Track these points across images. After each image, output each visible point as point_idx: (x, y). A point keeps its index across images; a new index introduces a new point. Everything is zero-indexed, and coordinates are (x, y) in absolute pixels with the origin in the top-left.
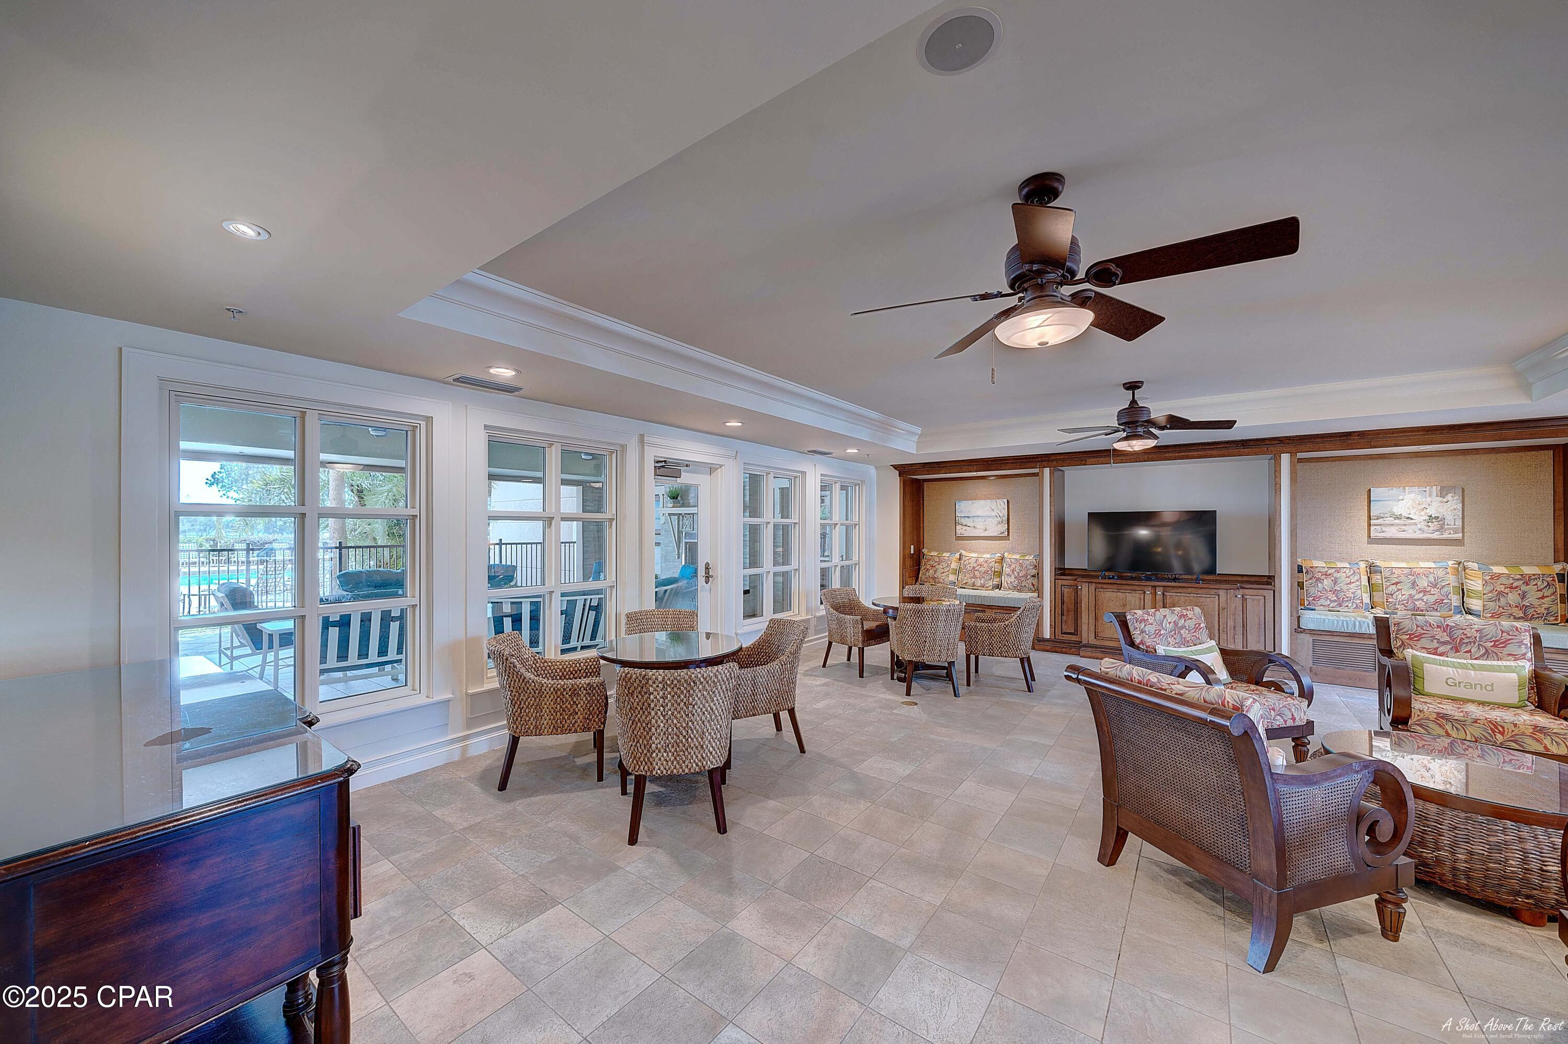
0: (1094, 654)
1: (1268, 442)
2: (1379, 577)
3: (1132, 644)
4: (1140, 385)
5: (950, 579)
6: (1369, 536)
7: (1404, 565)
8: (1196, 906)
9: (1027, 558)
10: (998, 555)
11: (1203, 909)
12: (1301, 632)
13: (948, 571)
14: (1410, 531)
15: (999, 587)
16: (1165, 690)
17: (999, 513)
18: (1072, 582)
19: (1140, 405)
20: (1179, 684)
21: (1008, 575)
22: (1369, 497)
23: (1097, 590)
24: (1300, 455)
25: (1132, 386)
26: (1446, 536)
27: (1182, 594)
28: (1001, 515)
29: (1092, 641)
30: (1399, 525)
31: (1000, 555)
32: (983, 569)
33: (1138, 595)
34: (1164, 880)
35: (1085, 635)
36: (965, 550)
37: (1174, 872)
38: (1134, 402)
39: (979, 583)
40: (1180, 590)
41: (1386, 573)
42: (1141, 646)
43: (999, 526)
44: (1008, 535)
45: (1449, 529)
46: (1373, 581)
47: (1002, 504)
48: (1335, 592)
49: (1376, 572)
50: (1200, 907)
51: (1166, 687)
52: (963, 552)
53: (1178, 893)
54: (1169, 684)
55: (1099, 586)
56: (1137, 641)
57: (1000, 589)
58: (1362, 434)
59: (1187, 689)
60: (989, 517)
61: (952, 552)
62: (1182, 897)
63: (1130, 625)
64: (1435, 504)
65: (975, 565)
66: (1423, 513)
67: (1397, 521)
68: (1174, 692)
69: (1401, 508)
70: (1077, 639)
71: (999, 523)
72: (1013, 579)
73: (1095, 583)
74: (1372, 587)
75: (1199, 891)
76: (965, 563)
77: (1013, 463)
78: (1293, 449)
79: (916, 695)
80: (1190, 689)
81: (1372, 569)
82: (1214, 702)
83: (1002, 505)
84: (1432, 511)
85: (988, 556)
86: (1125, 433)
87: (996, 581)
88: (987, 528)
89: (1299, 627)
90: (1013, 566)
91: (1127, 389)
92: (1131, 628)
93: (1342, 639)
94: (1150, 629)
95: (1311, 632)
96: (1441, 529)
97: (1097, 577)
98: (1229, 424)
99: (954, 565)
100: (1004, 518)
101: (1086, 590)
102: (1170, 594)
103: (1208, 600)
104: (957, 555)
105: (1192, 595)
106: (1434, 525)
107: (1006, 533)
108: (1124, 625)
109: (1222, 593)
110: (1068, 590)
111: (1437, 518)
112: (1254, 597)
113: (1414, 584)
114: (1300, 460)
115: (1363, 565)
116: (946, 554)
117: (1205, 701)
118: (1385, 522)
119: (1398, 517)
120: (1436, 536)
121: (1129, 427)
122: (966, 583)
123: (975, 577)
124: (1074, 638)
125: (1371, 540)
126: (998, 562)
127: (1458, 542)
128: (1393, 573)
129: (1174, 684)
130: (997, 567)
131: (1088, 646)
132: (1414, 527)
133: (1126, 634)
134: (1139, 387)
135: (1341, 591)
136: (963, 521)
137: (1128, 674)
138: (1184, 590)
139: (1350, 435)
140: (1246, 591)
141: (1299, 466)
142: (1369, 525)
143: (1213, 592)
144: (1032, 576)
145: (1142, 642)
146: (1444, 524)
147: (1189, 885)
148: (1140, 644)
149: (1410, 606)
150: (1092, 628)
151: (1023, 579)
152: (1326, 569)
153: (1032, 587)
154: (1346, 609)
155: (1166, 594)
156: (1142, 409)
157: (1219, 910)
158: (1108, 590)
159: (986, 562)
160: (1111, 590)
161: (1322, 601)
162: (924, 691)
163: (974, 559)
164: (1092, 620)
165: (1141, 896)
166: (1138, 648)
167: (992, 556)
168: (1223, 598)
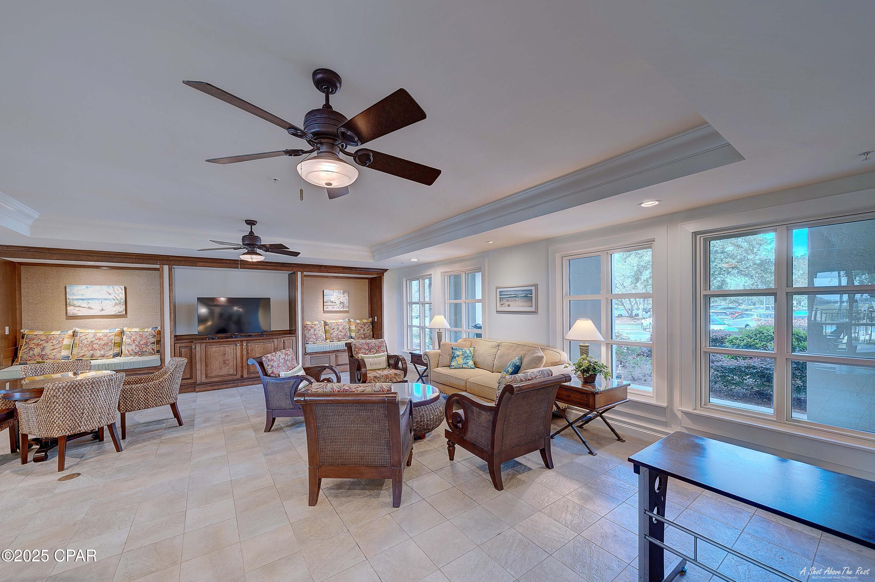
0: (206, 388)
1: (293, 265)
2: (328, 327)
3: (266, 374)
4: (256, 223)
5: (62, 354)
6: (324, 310)
7: (335, 321)
8: (360, 497)
9: (146, 330)
10: (117, 329)
11: (363, 496)
12: (306, 355)
13: (60, 347)
14: (335, 308)
15: (119, 354)
16: (354, 392)
17: (117, 296)
18: (188, 344)
19: (255, 235)
20: (360, 387)
21: (129, 345)
22: (323, 294)
23: (207, 347)
24: (305, 273)
25: (251, 223)
26: (345, 309)
27: (257, 344)
28: (118, 298)
29: (204, 380)
30: (332, 305)
31: (119, 330)
32: (102, 342)
33: (232, 347)
34: (341, 494)
35: (198, 377)
36: (78, 328)
37: (339, 487)
38: (251, 233)
39: (98, 353)
40: (255, 341)
41: (330, 325)
42: (271, 375)
43: (117, 307)
44: (126, 313)
45: (346, 307)
46: (326, 329)
47: (120, 290)
48: (315, 335)
49: (327, 325)
50: (361, 496)
51: (355, 390)
52: (77, 329)
53: (349, 496)
54: (355, 388)
55: (208, 344)
56: (269, 372)
57: (120, 356)
58: (326, 267)
59: (365, 388)
60: (105, 299)
61: (63, 330)
62: (352, 496)
63: (264, 364)
64: (342, 297)
65: (93, 339)
66: (339, 301)
67: (332, 304)
68: (359, 392)
69: (333, 299)
70: (192, 381)
71: (116, 304)
72: (134, 347)
73: (205, 343)
74: (326, 332)
75: (355, 489)
76: (81, 338)
77: (135, 259)
78: (302, 270)
79: (71, 466)
80: (366, 388)
81: (326, 324)
82: (379, 391)
83: (119, 292)
84: (341, 300)
85: (108, 331)
86: (247, 250)
87: (117, 350)
88: (104, 309)
89: (305, 352)
90: (134, 337)
91: (248, 224)
92: (265, 366)
93: (320, 355)
94: (275, 364)
95: (310, 354)
96: (343, 307)
97: (206, 339)
98: (296, 254)
99: (66, 342)
100: (122, 301)
101: (199, 349)
102: (250, 344)
103: (269, 345)
104: (70, 332)
105: (261, 343)
106: (342, 305)
107: (125, 312)
108: (261, 364)
109: (275, 340)
110: (185, 349)
111: (342, 302)
112: (288, 341)
113: (338, 329)
114: (305, 276)
115: (322, 322)
116: (56, 333)
117: (374, 392)
118: (329, 304)
119: (332, 302)
120: (342, 309)
121: (250, 247)
122: (83, 355)
123: (94, 349)
124: (190, 381)
125: (325, 312)
126: (117, 336)
127: (347, 312)
128: (332, 325)
129: (358, 387)
130: (118, 340)
131: (202, 384)
132: (336, 306)
133: (263, 370)
134: (255, 224)
135: (317, 334)
136: (75, 302)
137: (331, 389)
138: (258, 341)
139: (322, 267)
140: (285, 338)
141: (304, 278)
142: (324, 305)
143: (271, 340)
144: (152, 343)
145: (272, 373)
146: (344, 305)
147: (349, 489)
148: (271, 374)
149: (337, 338)
150: (204, 372)
151: (144, 346)
152: (311, 325)
153: (152, 351)
154: (319, 342)
155: (248, 344)
156: (257, 237)
157: (367, 492)
158: (214, 346)
159: (106, 336)
160: (216, 346)
161: (311, 340)
162: (79, 460)
163: (92, 335)
164: (204, 367)
165: (340, 509)
166: (270, 376)
167: (111, 331)
168: (276, 343)
